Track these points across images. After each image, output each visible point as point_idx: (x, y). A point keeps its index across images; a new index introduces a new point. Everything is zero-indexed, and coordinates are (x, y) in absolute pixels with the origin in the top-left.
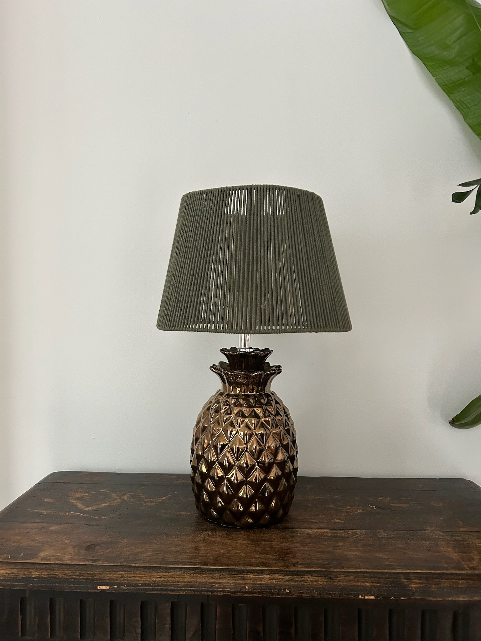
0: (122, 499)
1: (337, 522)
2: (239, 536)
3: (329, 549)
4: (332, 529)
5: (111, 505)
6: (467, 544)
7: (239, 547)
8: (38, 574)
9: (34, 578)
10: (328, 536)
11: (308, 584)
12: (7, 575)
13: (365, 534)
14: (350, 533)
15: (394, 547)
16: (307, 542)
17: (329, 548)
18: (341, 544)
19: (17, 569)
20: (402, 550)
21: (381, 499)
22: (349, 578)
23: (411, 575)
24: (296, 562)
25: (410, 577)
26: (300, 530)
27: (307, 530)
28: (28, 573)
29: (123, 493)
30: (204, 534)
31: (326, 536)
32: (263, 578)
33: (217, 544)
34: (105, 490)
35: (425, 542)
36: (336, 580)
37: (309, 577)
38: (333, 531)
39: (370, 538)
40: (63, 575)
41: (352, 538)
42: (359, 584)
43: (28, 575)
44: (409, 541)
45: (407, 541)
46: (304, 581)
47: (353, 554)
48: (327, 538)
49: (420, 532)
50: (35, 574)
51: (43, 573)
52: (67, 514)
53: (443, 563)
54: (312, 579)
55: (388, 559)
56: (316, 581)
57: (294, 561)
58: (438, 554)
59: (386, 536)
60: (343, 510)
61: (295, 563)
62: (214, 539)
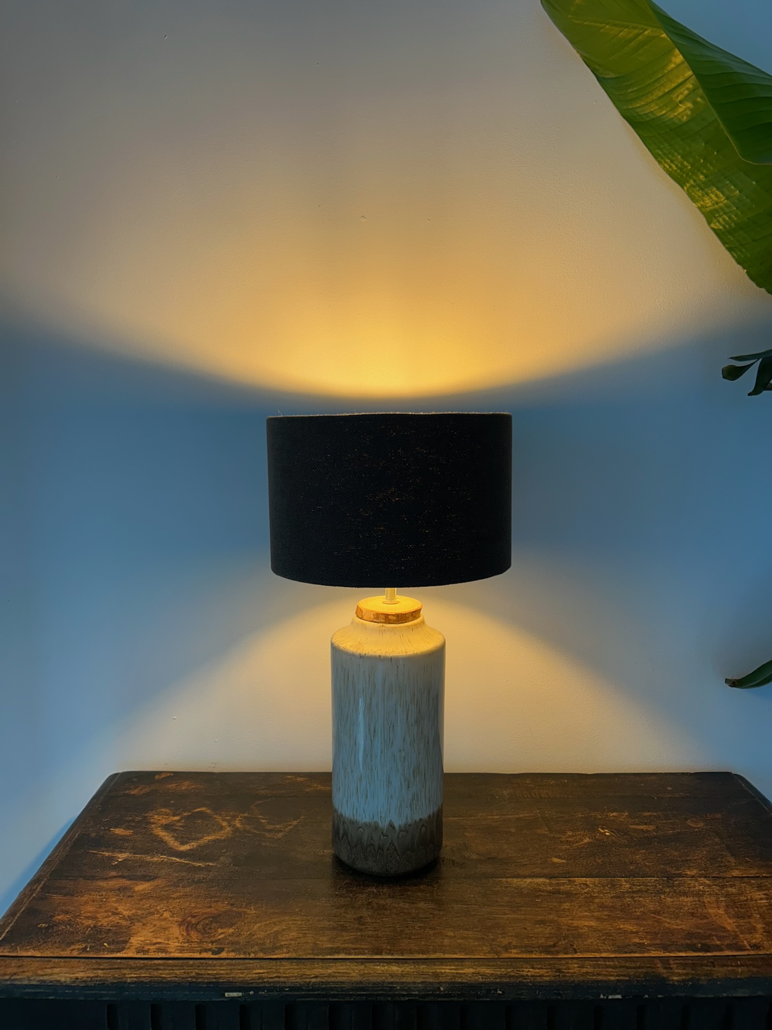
0: (233, 827)
1: (557, 863)
2: (419, 894)
3: (552, 916)
4: (551, 878)
5: (217, 839)
6: (744, 901)
7: (423, 917)
8: (136, 977)
9: (130, 983)
10: (547, 892)
11: (529, 981)
12: (89, 979)
13: (599, 885)
14: (576, 885)
15: (642, 910)
16: (519, 903)
17: (550, 914)
18: (566, 905)
19: (103, 969)
20: (655, 916)
21: (615, 817)
22: (585, 969)
23: (671, 962)
24: (508, 944)
25: (670, 964)
26: (504, 879)
27: (515, 880)
28: (121, 976)
29: (231, 813)
30: (366, 891)
31: (543, 891)
32: (464, 974)
33: (388, 912)
34: (203, 809)
35: (685, 899)
36: (568, 973)
37: (530, 970)
38: (554, 881)
39: (607, 893)
40: (172, 977)
41: (582, 895)
42: (600, 978)
43: (121, 978)
44: (663, 897)
45: (661, 897)
46: (522, 976)
47: (586, 924)
48: (546, 894)
49: (676, 880)
50: (131, 976)
51: (142, 975)
52: (155, 859)
53: (714, 938)
54: (533, 974)
55: (637, 932)
56: (540, 976)
57: (505, 941)
58: (705, 921)
59: (630, 888)
60: (562, 840)
61: (506, 945)
62: (382, 902)
